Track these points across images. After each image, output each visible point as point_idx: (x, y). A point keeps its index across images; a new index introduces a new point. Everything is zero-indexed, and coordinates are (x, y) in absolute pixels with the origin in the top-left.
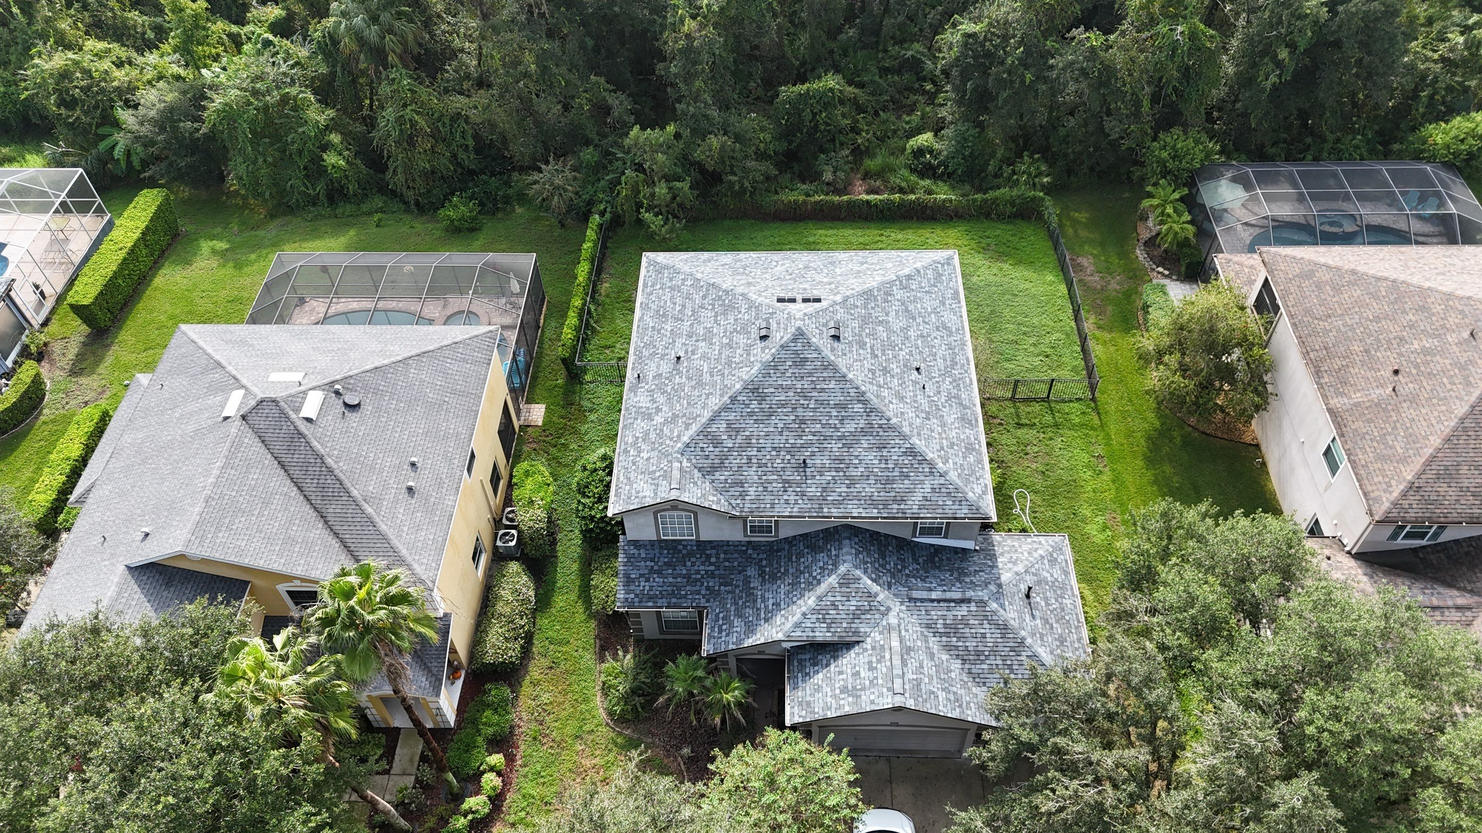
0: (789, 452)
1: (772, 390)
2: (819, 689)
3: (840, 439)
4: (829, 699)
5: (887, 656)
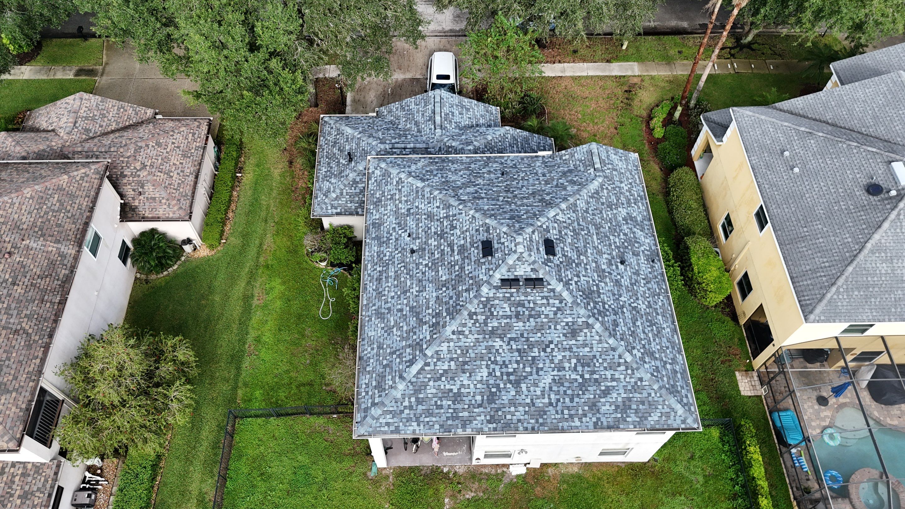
0: (515, 179)
1: (535, 204)
2: (482, 116)
3: (477, 185)
4: (476, 108)
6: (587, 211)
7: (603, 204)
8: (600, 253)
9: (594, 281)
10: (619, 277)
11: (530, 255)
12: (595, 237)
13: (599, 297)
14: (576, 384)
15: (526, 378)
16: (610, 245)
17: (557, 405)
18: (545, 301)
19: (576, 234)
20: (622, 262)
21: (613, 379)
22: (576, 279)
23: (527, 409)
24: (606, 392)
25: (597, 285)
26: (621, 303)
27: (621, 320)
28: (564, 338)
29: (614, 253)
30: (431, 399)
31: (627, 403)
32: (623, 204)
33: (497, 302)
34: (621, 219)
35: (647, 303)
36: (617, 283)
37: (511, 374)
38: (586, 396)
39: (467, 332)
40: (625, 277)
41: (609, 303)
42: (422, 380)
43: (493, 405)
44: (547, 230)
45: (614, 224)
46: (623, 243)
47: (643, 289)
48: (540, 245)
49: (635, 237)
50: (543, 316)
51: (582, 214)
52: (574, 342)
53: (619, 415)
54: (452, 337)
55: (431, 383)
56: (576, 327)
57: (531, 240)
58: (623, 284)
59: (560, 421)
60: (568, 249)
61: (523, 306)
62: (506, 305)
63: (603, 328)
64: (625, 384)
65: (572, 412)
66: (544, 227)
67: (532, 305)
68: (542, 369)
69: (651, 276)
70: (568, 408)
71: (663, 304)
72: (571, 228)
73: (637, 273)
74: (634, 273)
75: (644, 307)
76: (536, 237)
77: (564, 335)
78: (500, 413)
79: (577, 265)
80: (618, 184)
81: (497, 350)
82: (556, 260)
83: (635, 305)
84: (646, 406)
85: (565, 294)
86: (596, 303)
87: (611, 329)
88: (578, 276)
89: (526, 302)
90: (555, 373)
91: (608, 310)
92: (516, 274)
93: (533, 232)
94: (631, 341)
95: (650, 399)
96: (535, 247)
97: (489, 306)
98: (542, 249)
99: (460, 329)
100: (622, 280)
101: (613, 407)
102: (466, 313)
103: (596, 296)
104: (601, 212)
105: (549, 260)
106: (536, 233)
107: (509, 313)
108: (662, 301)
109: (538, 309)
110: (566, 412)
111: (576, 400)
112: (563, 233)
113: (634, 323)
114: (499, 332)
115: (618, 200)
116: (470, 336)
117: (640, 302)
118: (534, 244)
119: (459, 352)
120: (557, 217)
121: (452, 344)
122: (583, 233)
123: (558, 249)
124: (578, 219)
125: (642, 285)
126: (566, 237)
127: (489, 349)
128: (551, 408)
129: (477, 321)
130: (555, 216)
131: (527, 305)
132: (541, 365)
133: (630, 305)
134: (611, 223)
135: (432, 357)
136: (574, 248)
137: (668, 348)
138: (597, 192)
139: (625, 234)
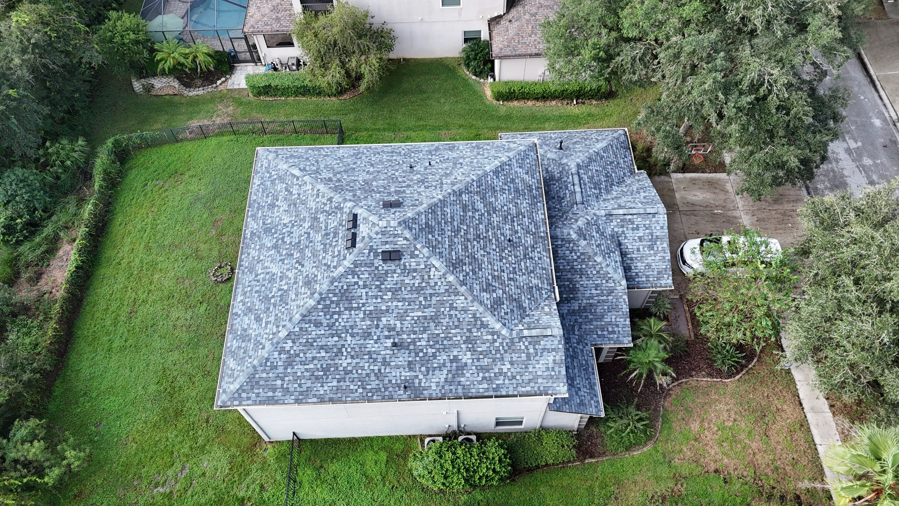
0: (503, 251)
1: (453, 253)
2: (649, 266)
3: (489, 214)
4: (657, 258)
5: (630, 217)
6: (452, 307)
7: (470, 331)
8: (401, 318)
9: (364, 305)
10: (375, 337)
11: (377, 233)
12: (420, 314)
13: (346, 309)
14: (268, 293)
15: (279, 252)
16: (415, 333)
17: (255, 281)
18: (336, 253)
19: (419, 290)
20: (394, 345)
21: (267, 323)
22: (361, 283)
23: (256, 258)
24: (258, 319)
25: (359, 308)
26: (343, 335)
27: (323, 332)
28: (305, 275)
29: (405, 336)
30: (274, 189)
31: (247, 338)
32: (478, 360)
33: (339, 216)
34: (455, 353)
35: (349, 368)
36: (367, 335)
37: (283, 241)
38: (257, 303)
39: (317, 200)
40: (376, 345)
41: (340, 320)
42: (288, 178)
43: (263, 232)
44: (413, 256)
45: (445, 342)
46: (421, 350)
47: (366, 368)
48: (392, 246)
49: (434, 369)
50: (324, 255)
51: (447, 301)
52: (301, 284)
53: (239, 333)
54: (316, 190)
55: (285, 185)
56: (313, 283)
57: (395, 236)
58: (367, 341)
59: (244, 285)
60: (395, 279)
61: (334, 237)
62: (336, 223)
63: (310, 307)
64: (262, 334)
65: (248, 294)
66: (417, 252)
67: (334, 244)
68: (283, 263)
69: (386, 382)
70: (252, 290)
71: (352, 392)
72: (424, 284)
73: (385, 363)
74: (384, 359)
75: (345, 365)
76: (401, 242)
77: (307, 275)
78: (256, 239)
79: (377, 286)
80: (507, 357)
81: (301, 226)
82: (378, 262)
83: (345, 354)
84: (242, 355)
85: (341, 270)
86: (338, 305)
87: (310, 318)
88: (365, 286)
89: (337, 239)
90: (279, 274)
91: (332, 317)
92: (361, 225)
93: (406, 239)
94: (301, 341)
95: (247, 358)
96: (388, 240)
97: (336, 211)
98: (388, 247)
99: (321, 194)
100: (372, 342)
101: (246, 327)
102: (332, 195)
103: (346, 306)
104: (457, 327)
105: (376, 255)
106: (405, 242)
107: (329, 228)
108: (356, 390)
109: (331, 249)
110: (249, 289)
111: (256, 295)
112: (415, 274)
113: (322, 347)
114: (315, 224)
115: (481, 353)
116: (315, 203)
117: (349, 360)
118: (391, 239)
119: (304, 198)
120: (433, 269)
121: (310, 191)
122: (421, 299)
123: (392, 266)
124: (439, 295)
125: (372, 367)
126: (411, 277)
127: (304, 220)
128: (254, 276)
129: (325, 204)
130: (434, 266)
131: (334, 240)
132: (286, 262)
133: (343, 346)
134: (445, 338)
135: (303, 180)
136: (399, 286)
137: (300, 385)
138: (484, 325)
139: (434, 356)
